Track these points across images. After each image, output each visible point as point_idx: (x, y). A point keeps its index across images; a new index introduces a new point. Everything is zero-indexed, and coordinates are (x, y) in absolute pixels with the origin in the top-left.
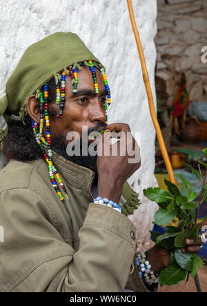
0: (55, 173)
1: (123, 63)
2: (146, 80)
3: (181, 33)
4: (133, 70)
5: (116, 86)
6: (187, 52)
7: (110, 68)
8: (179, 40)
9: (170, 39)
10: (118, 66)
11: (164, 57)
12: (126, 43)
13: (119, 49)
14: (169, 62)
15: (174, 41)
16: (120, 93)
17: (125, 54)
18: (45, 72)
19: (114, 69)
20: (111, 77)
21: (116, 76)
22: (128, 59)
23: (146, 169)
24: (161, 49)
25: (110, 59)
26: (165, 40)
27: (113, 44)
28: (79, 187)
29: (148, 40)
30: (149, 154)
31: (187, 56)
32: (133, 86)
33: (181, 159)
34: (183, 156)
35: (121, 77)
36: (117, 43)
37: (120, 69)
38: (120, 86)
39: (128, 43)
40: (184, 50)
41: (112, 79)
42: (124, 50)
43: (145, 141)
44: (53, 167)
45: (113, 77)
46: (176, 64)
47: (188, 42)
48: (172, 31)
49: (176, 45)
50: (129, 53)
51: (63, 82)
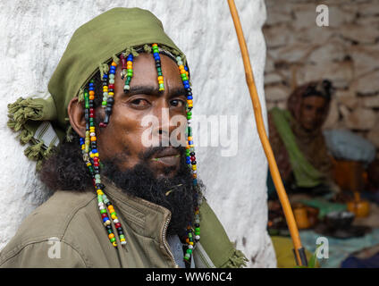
0: (107, 205)
1: (216, 61)
2: (250, 82)
3: (304, 30)
4: (232, 72)
5: (207, 95)
6: (314, 57)
7: (197, 67)
8: (300, 40)
9: (287, 39)
10: (209, 65)
11: (280, 65)
12: (219, 33)
13: (210, 41)
14: (287, 73)
15: (292, 41)
16: (212, 104)
17: (219, 48)
18: (90, 64)
19: (203, 69)
20: (199, 80)
21: (206, 80)
22: (224, 54)
23: (255, 222)
24: (275, 54)
25: (197, 54)
26: (280, 40)
27: (200, 33)
28: (147, 234)
29: (254, 28)
30: (259, 199)
31: (313, 64)
32: (231, 95)
33: (309, 215)
34: (311, 210)
35: (214, 82)
36: (206, 31)
37: (212, 70)
38: (212, 94)
39: (224, 32)
40: (308, 55)
41: (201, 83)
42: (218, 42)
43: (252, 179)
44: (105, 196)
45: (202, 81)
46: (298, 75)
47: (314, 42)
48: (290, 27)
49: (296, 47)
50: (225, 47)
51: (112, 76)
